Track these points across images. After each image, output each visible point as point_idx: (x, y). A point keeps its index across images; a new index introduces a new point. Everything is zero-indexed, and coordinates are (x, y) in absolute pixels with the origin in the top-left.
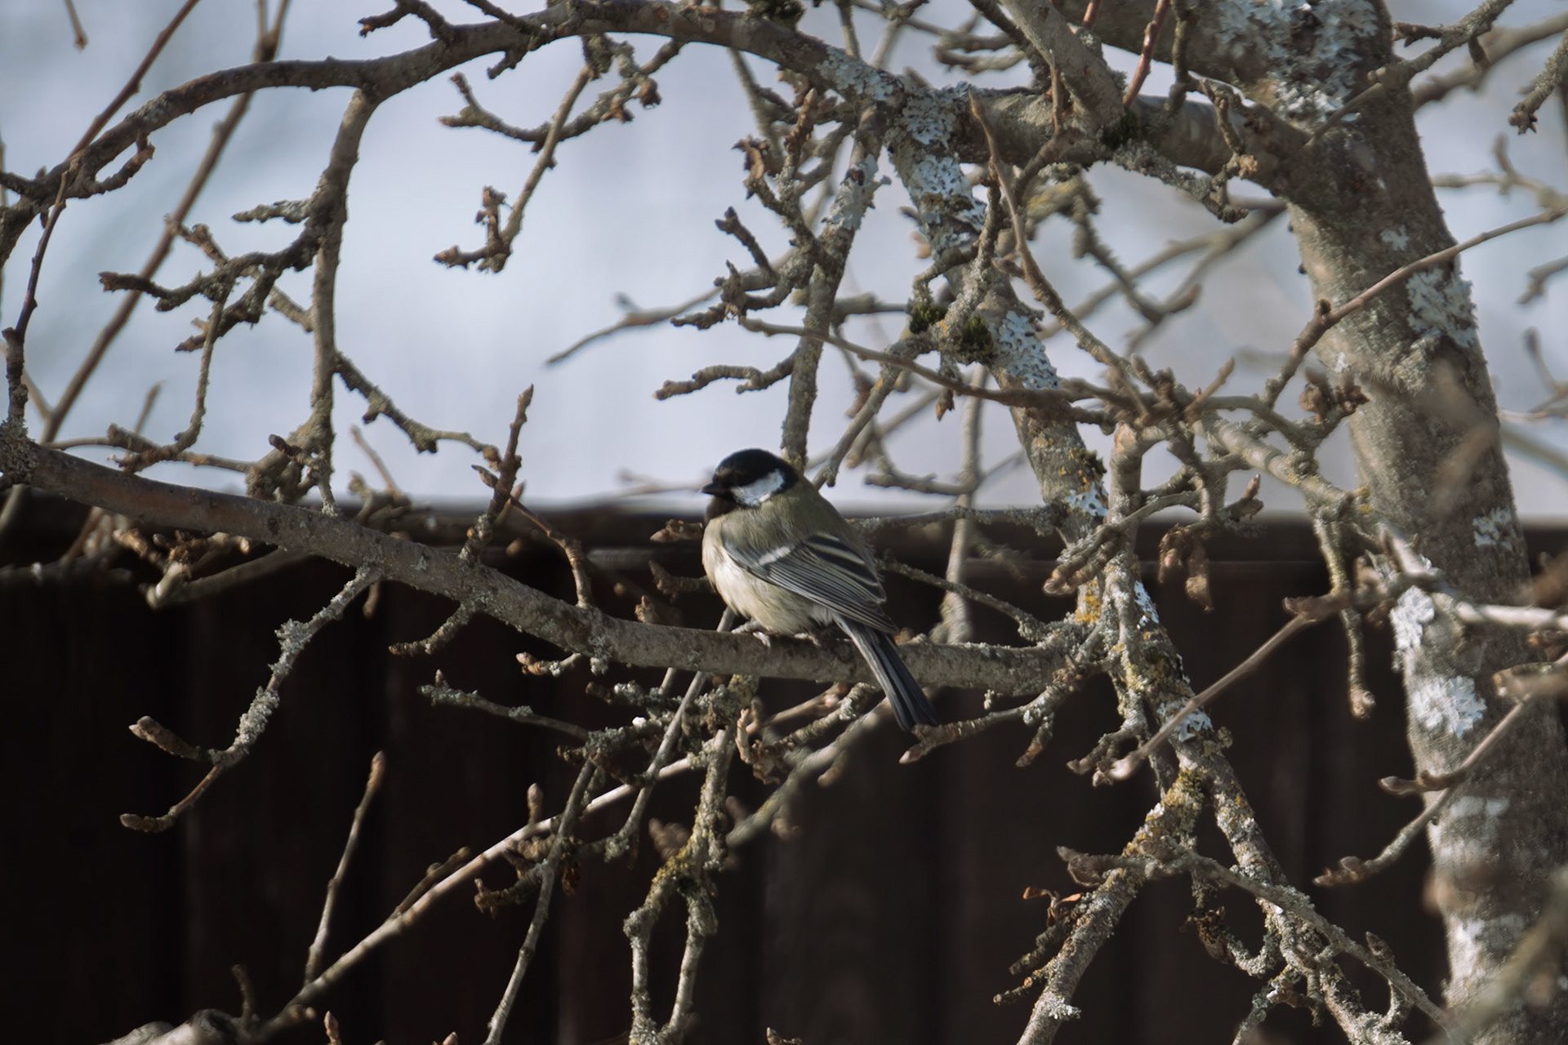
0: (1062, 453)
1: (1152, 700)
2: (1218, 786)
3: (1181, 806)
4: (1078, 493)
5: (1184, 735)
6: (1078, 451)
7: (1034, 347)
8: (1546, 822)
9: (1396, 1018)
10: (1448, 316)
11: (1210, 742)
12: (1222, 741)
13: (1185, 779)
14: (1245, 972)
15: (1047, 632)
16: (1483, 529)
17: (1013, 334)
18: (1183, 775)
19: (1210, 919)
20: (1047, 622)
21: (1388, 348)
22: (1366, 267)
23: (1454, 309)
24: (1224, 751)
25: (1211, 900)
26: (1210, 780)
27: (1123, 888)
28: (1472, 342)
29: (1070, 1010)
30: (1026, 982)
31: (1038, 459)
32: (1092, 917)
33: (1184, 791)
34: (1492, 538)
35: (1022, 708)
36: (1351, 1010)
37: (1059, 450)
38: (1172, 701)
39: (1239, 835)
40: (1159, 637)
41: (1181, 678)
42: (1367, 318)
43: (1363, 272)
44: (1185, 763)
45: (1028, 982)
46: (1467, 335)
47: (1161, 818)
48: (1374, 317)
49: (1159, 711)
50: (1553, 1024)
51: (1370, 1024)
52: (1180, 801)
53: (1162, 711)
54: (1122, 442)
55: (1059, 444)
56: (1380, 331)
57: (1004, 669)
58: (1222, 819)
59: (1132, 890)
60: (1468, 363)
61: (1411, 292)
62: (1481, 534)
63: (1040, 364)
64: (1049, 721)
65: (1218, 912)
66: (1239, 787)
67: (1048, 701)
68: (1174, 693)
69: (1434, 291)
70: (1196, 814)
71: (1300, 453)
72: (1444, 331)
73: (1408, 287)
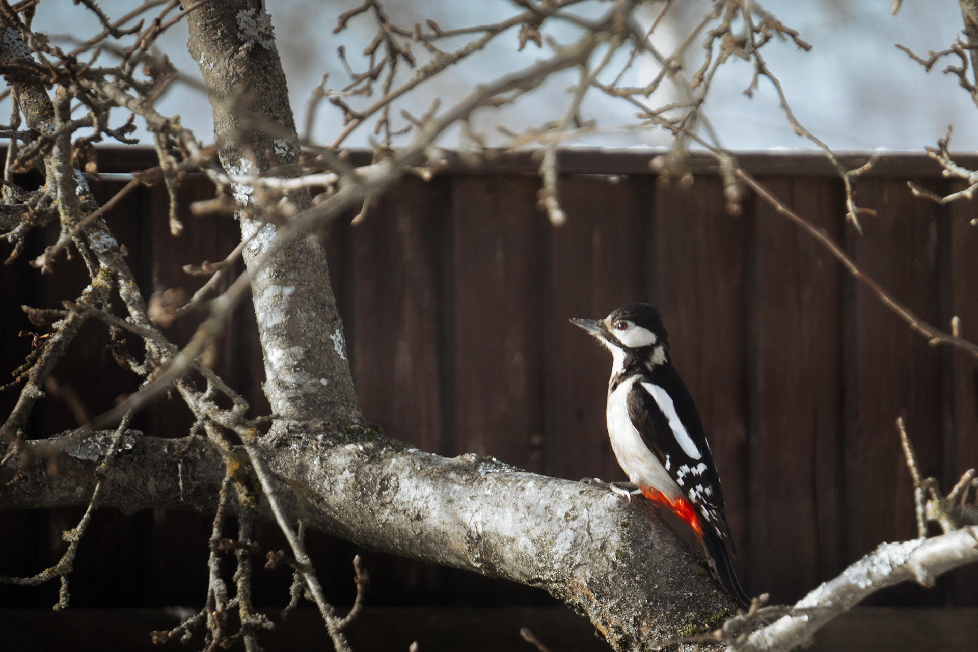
0: (37, 102)
1: (85, 231)
2: (120, 276)
3: (101, 287)
4: (45, 123)
5: (102, 250)
6: (45, 101)
7: (22, 46)
8: (315, 298)
9: (211, 395)
10: (259, 33)
11: (116, 253)
12: (122, 253)
13: (103, 273)
14: (136, 374)
15: (29, 196)
16: (279, 145)
17: (10, 39)
18: (102, 270)
19: (118, 346)
20: (29, 191)
21: (227, 50)
22: (214, 7)
23: (263, 29)
24: (124, 258)
25: (119, 336)
26: (116, 273)
27: (70, 329)
28: (272, 47)
29: (40, 393)
30: (17, 379)
31: (24, 105)
32: (53, 345)
33: (102, 279)
34: (284, 150)
35: (8, 234)
36: (190, 392)
37: (35, 100)
38: (96, 232)
39: (131, 301)
40: (89, 198)
41: (100, 220)
42: (215, 34)
43: (213, 9)
44: (103, 265)
45: (18, 379)
46: (270, 42)
47: (90, 294)
48: (219, 34)
49: (89, 237)
50: (318, 403)
51: (198, 398)
52: (101, 284)
53: (91, 237)
54: (59, 94)
55: (35, 97)
56: (223, 41)
57: (5, 215)
58: (123, 292)
59: (74, 331)
60: (270, 57)
61: (239, 20)
62: (279, 148)
63: (25, 55)
64: (21, 241)
65: (122, 342)
66: (131, 276)
67: (21, 230)
68: (97, 228)
69: (251, 20)
70: (109, 290)
71: (143, 98)
72: (257, 41)
73: (237, 17)
